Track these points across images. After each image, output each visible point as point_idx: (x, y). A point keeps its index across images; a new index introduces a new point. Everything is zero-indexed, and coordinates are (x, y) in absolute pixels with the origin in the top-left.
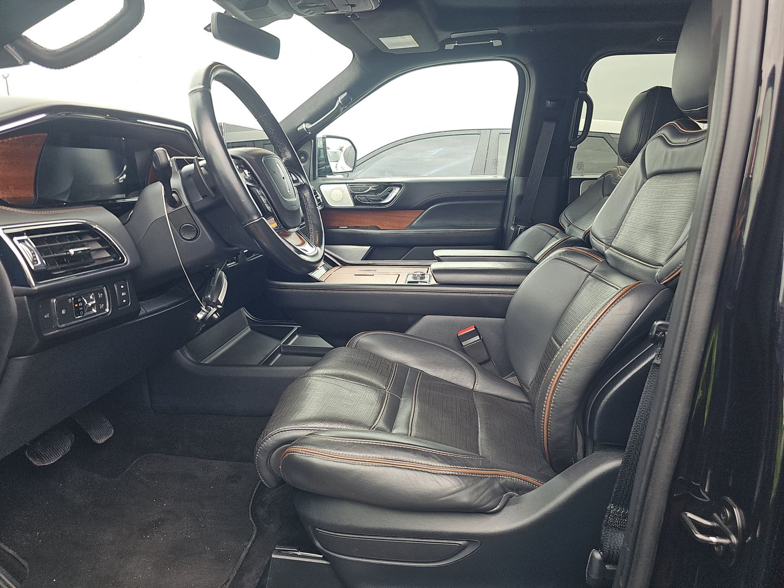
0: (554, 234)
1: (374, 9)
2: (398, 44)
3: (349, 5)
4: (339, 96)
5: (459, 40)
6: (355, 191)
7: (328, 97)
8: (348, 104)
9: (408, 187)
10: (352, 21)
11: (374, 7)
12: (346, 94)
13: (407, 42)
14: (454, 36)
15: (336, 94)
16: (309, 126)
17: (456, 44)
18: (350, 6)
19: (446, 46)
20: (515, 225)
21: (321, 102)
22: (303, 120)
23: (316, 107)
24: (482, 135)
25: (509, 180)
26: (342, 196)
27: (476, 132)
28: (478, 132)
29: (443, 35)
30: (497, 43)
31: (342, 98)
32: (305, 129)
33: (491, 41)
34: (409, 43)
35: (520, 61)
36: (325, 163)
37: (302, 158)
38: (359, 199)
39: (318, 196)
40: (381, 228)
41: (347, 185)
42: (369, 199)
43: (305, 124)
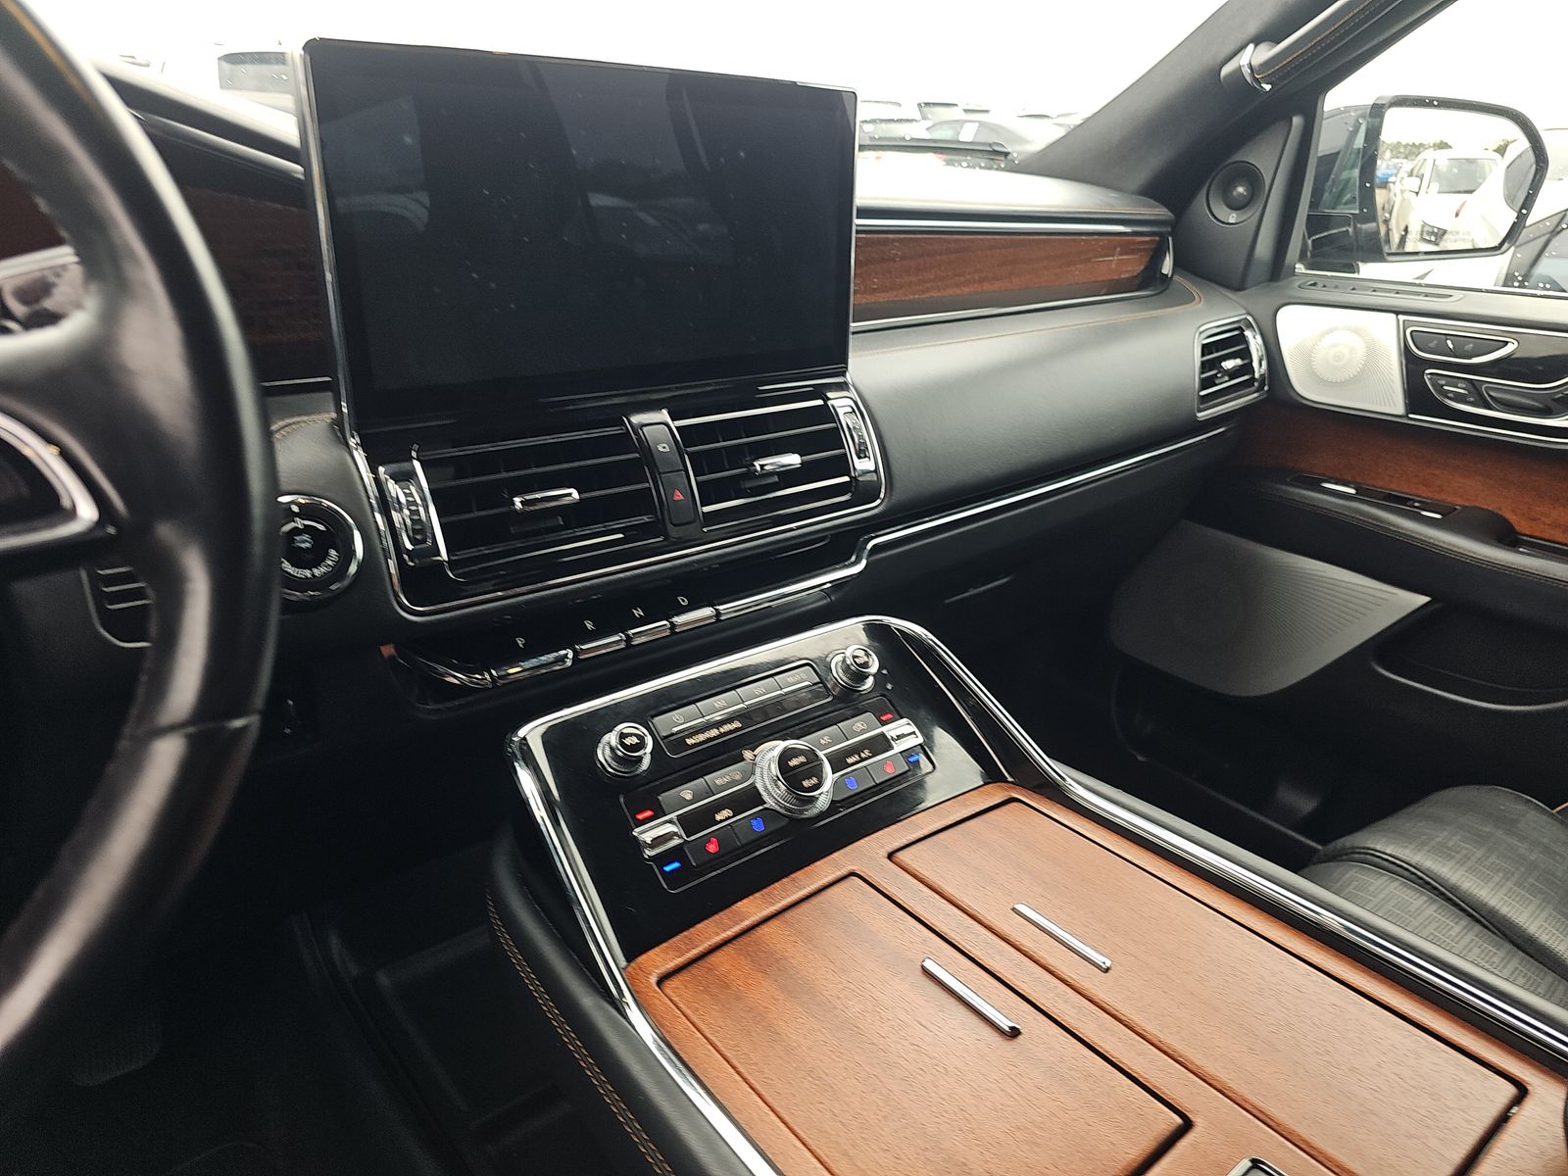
6: (1427, 352)
16: (1264, 54)
22: (1253, 27)
26: (1360, 363)
32: (1249, 72)
36: (1357, 212)
37: (1240, 190)
38: (1439, 388)
39: (1245, 354)
40: (1522, 525)
41: (1402, 317)
42: (1490, 396)
43: (1256, 46)
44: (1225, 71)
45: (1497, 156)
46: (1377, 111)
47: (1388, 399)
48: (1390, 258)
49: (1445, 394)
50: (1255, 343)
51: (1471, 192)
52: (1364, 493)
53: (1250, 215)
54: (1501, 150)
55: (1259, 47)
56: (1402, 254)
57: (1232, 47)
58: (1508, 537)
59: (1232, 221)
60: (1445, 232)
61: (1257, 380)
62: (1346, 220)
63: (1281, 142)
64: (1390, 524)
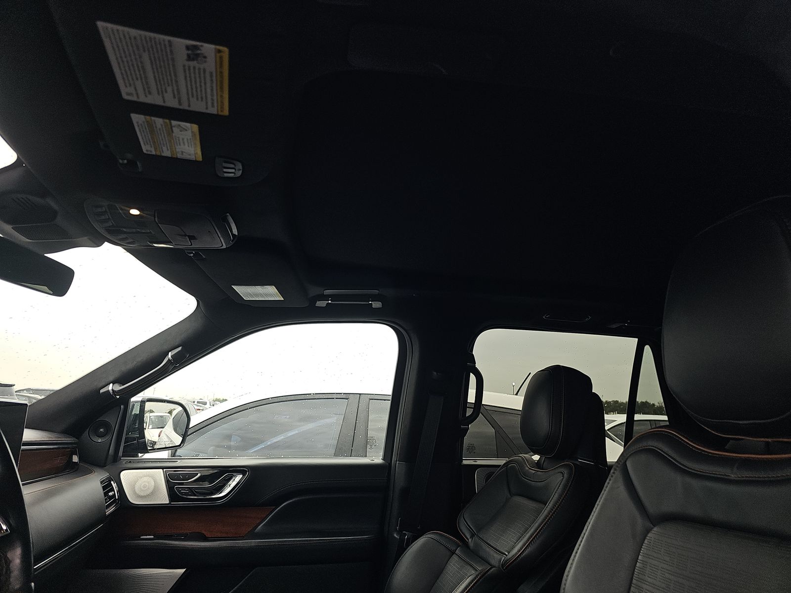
0: (454, 548)
1: (224, 247)
2: (257, 295)
3: (186, 235)
4: (170, 351)
5: (334, 297)
6: (174, 480)
7: (155, 350)
8: (180, 362)
9: (255, 474)
10: (195, 260)
11: (224, 244)
12: (180, 349)
13: (269, 293)
14: (327, 292)
15: (165, 347)
16: (118, 387)
17: (330, 302)
18: (187, 237)
19: (318, 302)
20: (400, 532)
21: (143, 357)
22: (111, 378)
23: (135, 363)
24: (350, 400)
25: (390, 464)
26: (152, 488)
27: (344, 396)
28: (346, 396)
29: (314, 291)
30: (377, 305)
31: (172, 354)
32: (111, 392)
33: (370, 302)
34: (270, 295)
35: (401, 327)
36: (138, 436)
37: (101, 430)
38: (179, 491)
39: (112, 490)
40: (208, 535)
41: (164, 470)
42: (195, 491)
43: (113, 384)
44: (102, 391)
45: (169, 415)
46: (143, 403)
47: (163, 498)
48: (150, 451)
49: (182, 493)
50: (114, 485)
51: (163, 428)
52: (157, 537)
53: (107, 438)
54: (170, 412)
55: (114, 385)
56: (154, 450)
57: (104, 384)
58: (205, 539)
59: (99, 441)
60: (156, 442)
61: (117, 499)
62: (134, 439)
63: (118, 413)
64: (170, 544)
